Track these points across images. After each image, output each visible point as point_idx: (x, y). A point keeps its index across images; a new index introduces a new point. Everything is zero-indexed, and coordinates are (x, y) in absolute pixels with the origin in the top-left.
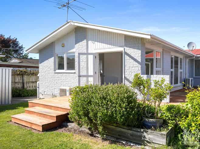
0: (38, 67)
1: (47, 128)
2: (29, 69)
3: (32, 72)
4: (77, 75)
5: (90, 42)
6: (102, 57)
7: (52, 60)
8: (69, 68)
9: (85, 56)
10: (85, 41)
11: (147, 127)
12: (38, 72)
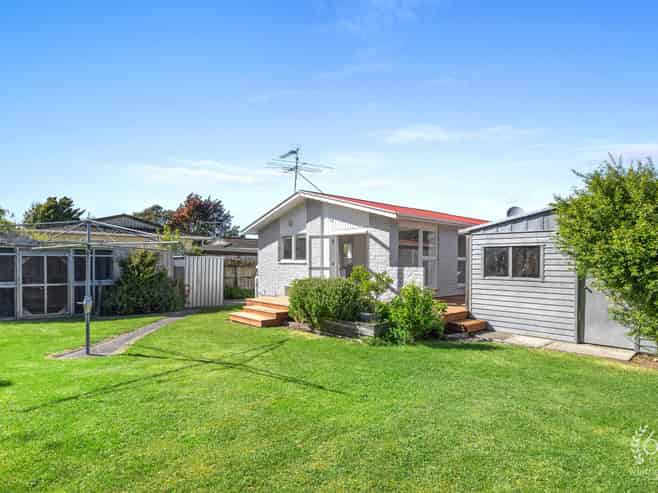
0: (256, 254)
1: (266, 324)
2: (243, 257)
3: (248, 262)
4: (308, 266)
5: (326, 220)
6: (343, 240)
7: (275, 245)
8: (297, 257)
9: (319, 240)
10: (319, 219)
11: (361, 319)
12: (256, 263)
